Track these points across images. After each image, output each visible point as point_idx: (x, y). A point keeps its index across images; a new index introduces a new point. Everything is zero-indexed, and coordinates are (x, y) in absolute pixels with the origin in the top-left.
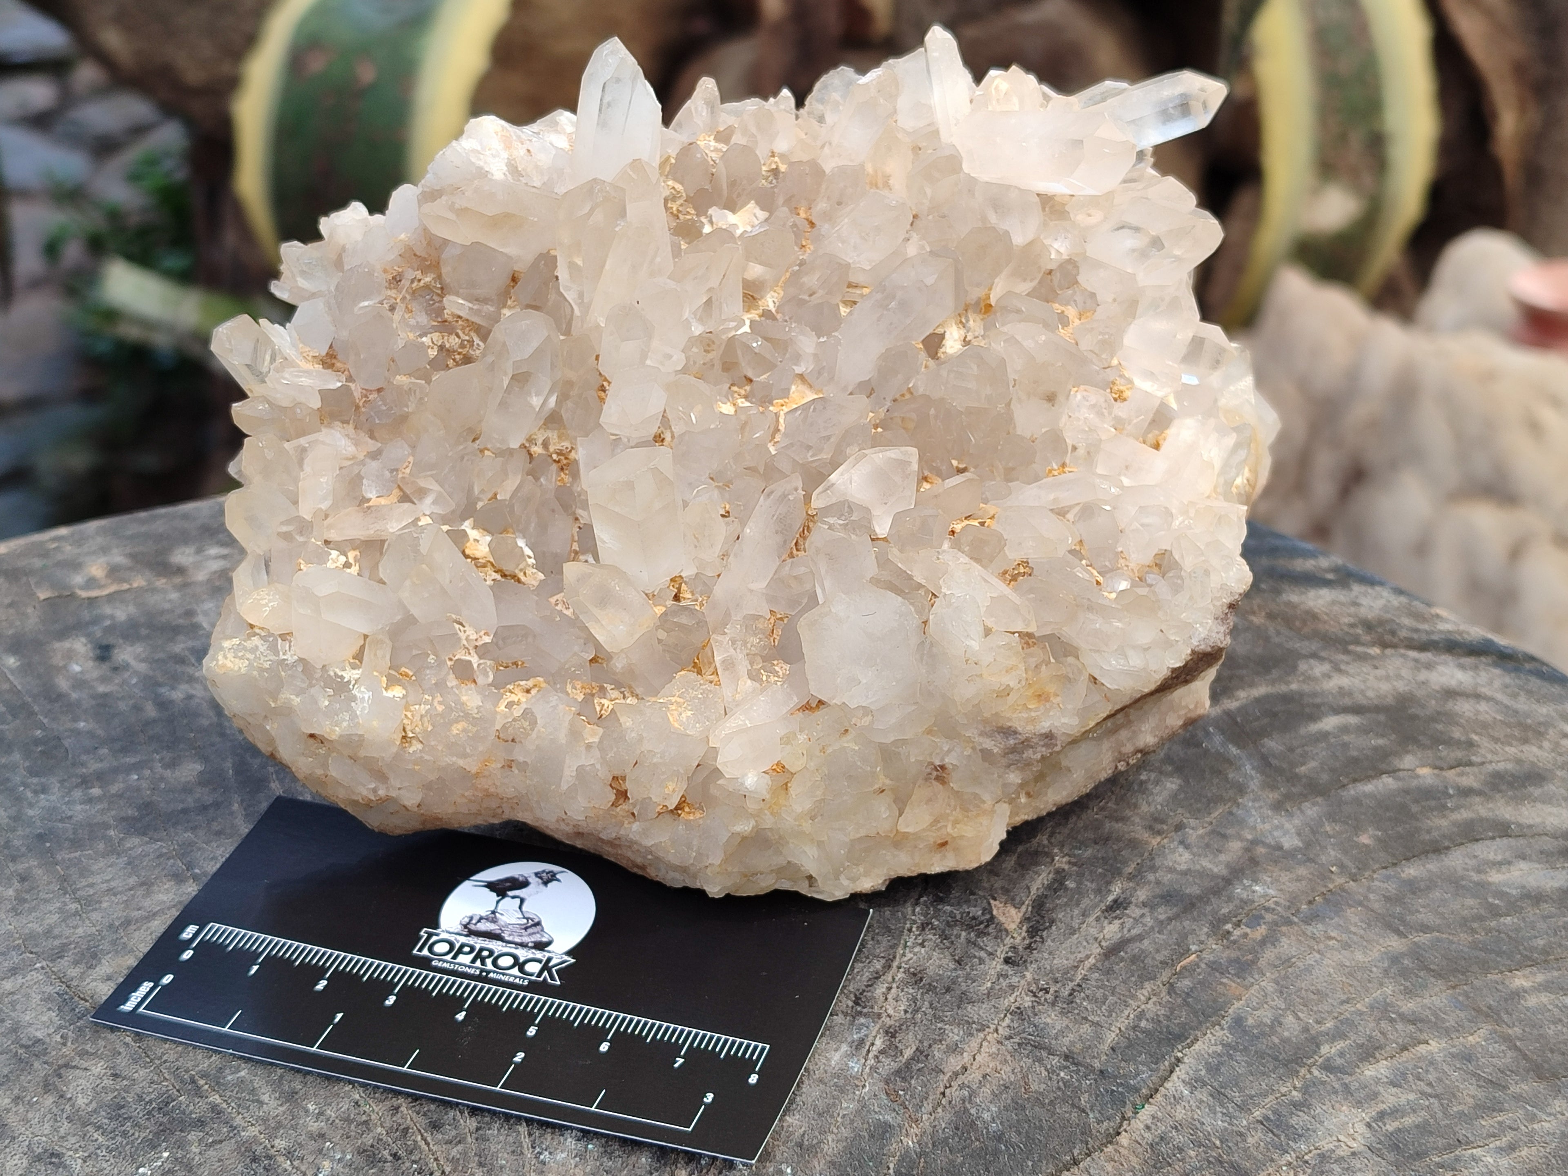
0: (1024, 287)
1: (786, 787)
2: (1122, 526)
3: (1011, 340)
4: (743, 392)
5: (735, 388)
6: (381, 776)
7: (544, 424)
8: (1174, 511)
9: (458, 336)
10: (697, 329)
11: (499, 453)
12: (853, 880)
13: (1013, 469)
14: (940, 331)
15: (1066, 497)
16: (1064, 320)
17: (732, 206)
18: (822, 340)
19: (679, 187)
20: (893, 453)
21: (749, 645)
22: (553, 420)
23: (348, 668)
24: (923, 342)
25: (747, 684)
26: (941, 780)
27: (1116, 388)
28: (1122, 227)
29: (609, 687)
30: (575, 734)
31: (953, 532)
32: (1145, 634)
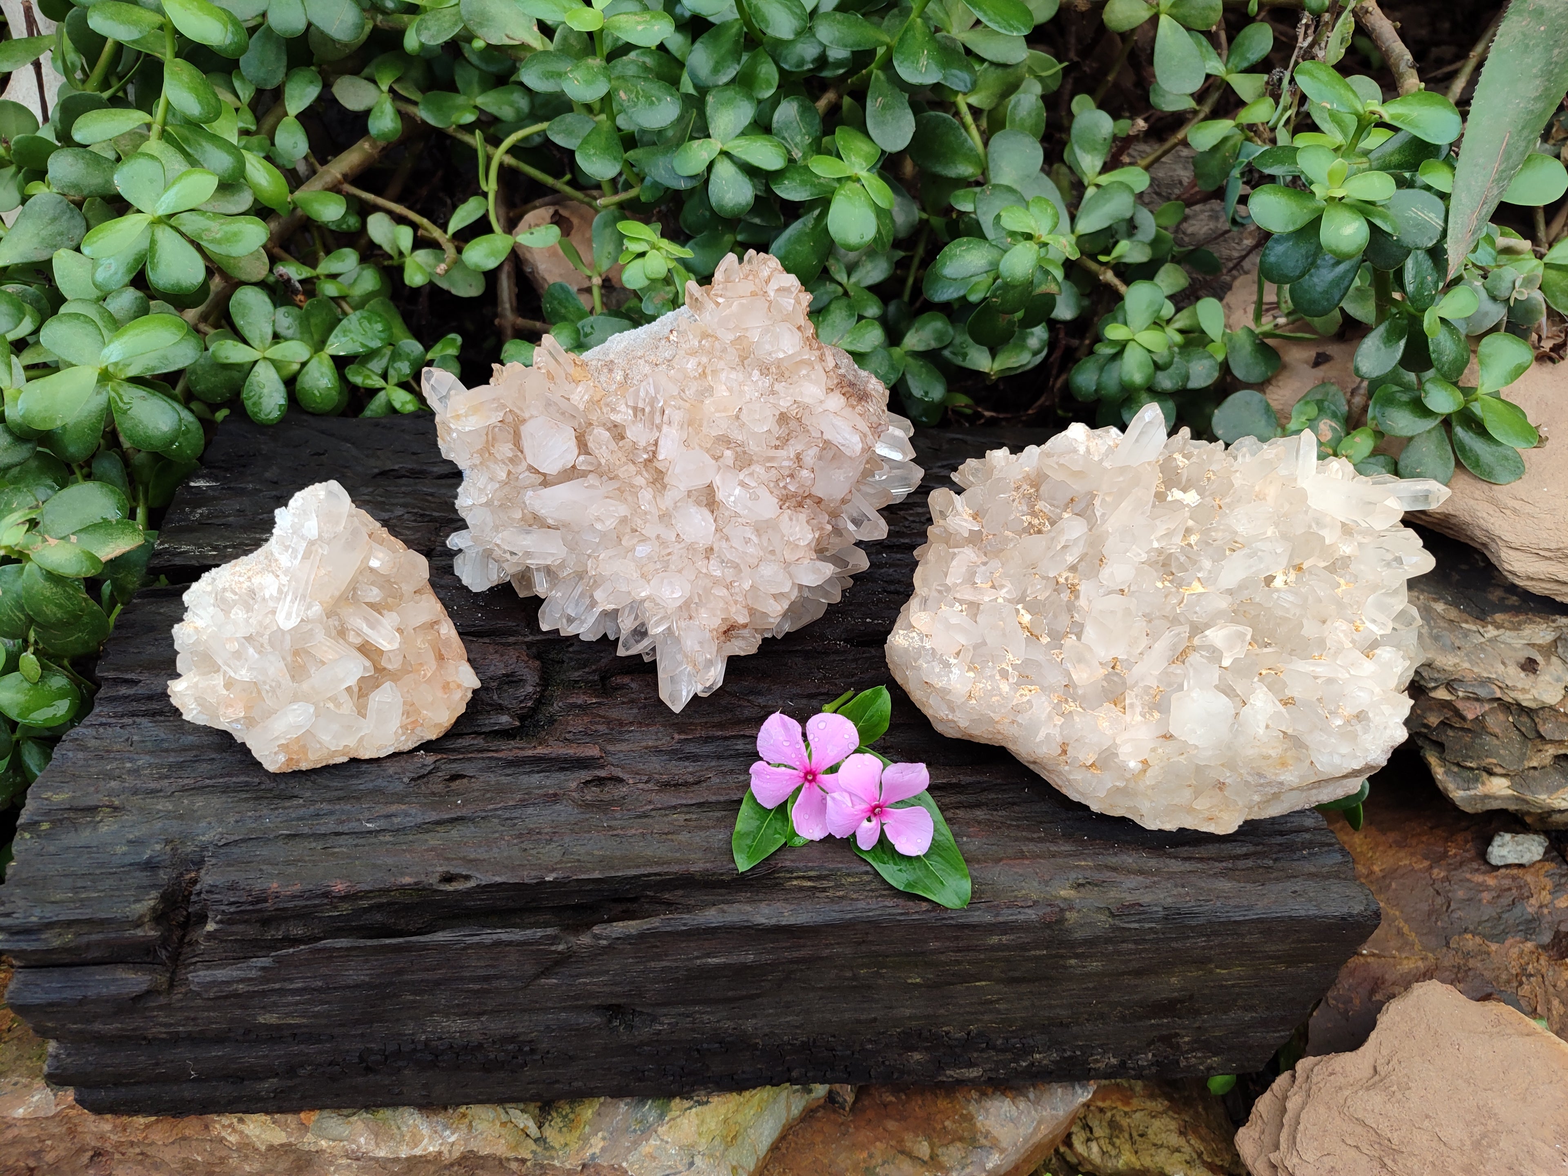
0: (1322, 564)
1: (1145, 771)
2: (1345, 693)
4: (1169, 579)
5: (1166, 576)
6: (952, 710)
7: (1069, 569)
9: (1039, 520)
10: (1156, 545)
11: (1043, 578)
13: (1296, 651)
14: (1274, 574)
15: (1319, 671)
16: (1338, 585)
17: (1184, 490)
18: (1214, 564)
19: (1160, 474)
20: (1240, 628)
21: (1144, 700)
22: (1073, 568)
23: (952, 657)
24: (1264, 578)
25: (1139, 718)
26: (1220, 789)
27: (1356, 624)
29: (1071, 700)
30: (1050, 718)
31: (1261, 674)
32: (1345, 750)
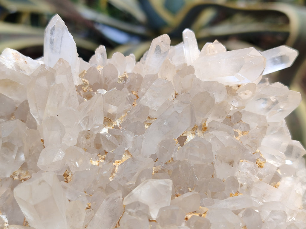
0: (220, 120)
2: (263, 220)
3: (215, 138)
4: (103, 157)
5: (100, 156)
7: (21, 168)
8: (287, 213)
10: (84, 129)
13: (215, 193)
14: (185, 135)
15: (238, 206)
16: (236, 134)
18: (136, 136)
19: (87, 81)
22: (24, 166)
24: (178, 139)
27: (258, 162)
28: (260, 99)
31: (187, 219)
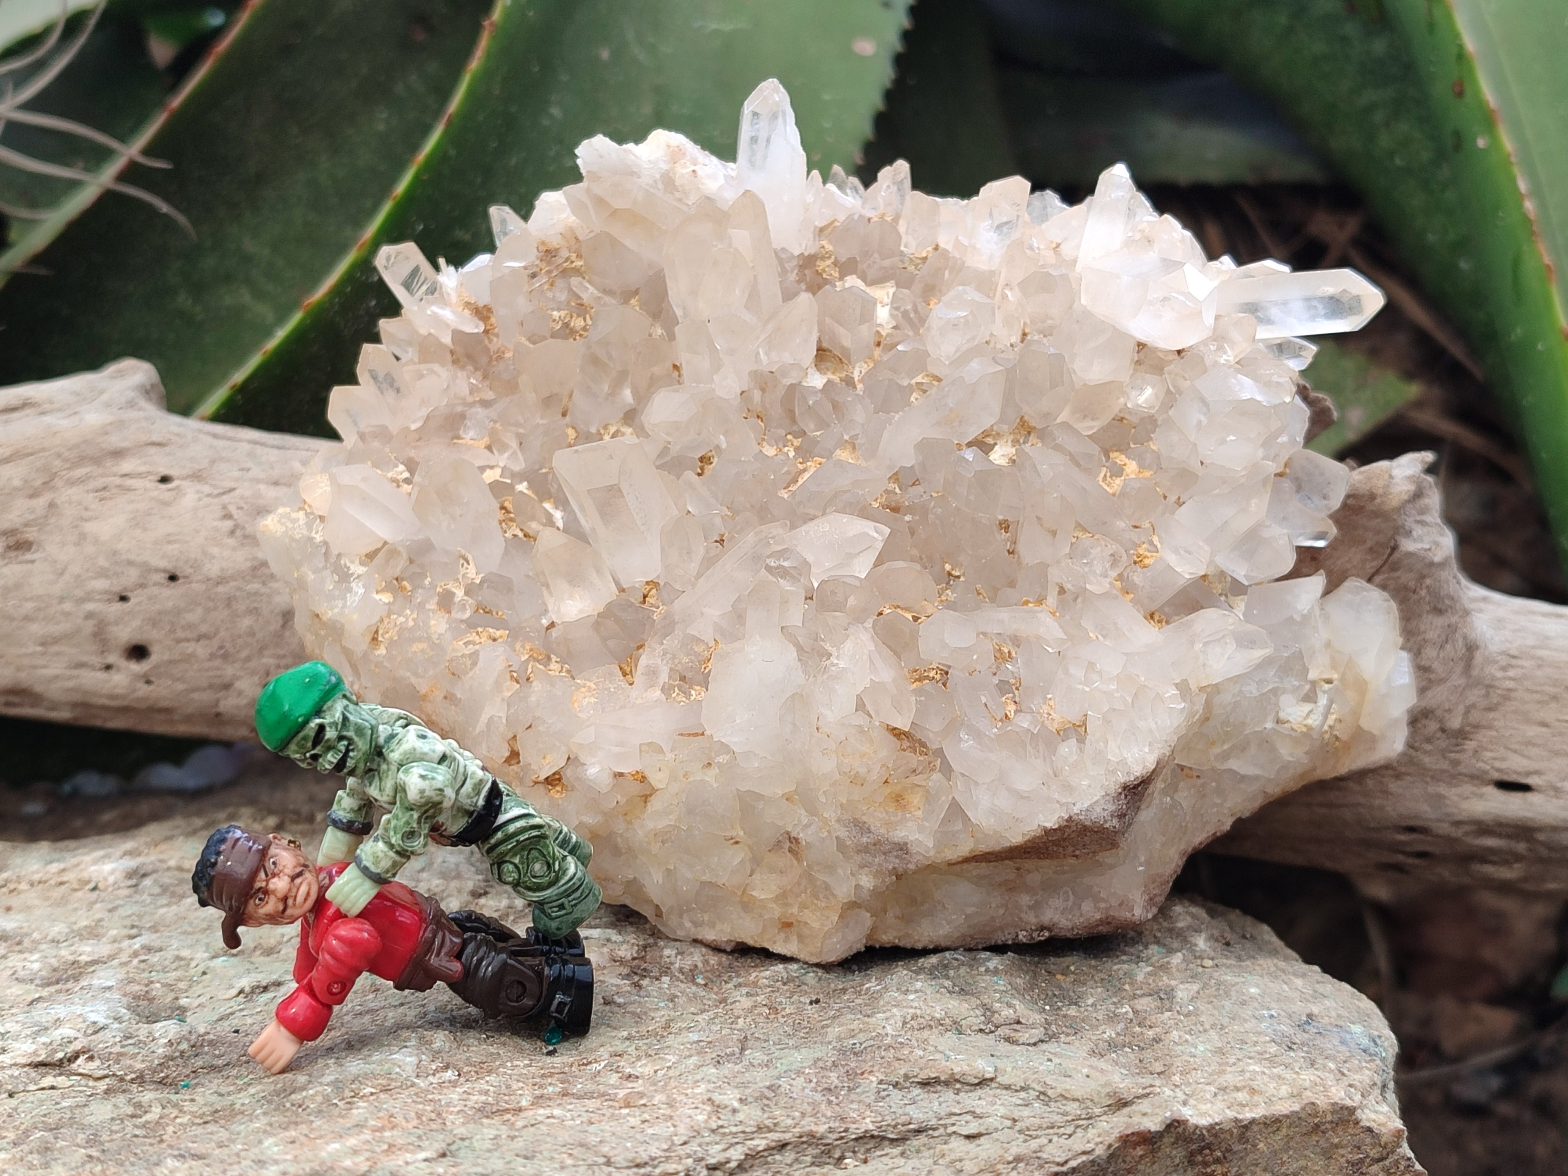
0: (1084, 424)
1: (646, 799)
5: (790, 437)
9: (585, 320)
12: (696, 924)
14: (989, 441)
17: (872, 281)
18: (877, 414)
19: (829, 248)
21: (677, 661)
23: (357, 562)
25: (656, 695)
26: (790, 850)
27: (1140, 551)
29: (554, 658)
30: (498, 684)
31: (880, 614)
